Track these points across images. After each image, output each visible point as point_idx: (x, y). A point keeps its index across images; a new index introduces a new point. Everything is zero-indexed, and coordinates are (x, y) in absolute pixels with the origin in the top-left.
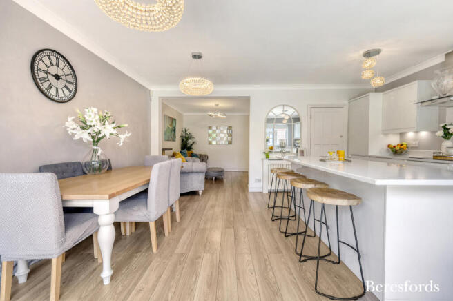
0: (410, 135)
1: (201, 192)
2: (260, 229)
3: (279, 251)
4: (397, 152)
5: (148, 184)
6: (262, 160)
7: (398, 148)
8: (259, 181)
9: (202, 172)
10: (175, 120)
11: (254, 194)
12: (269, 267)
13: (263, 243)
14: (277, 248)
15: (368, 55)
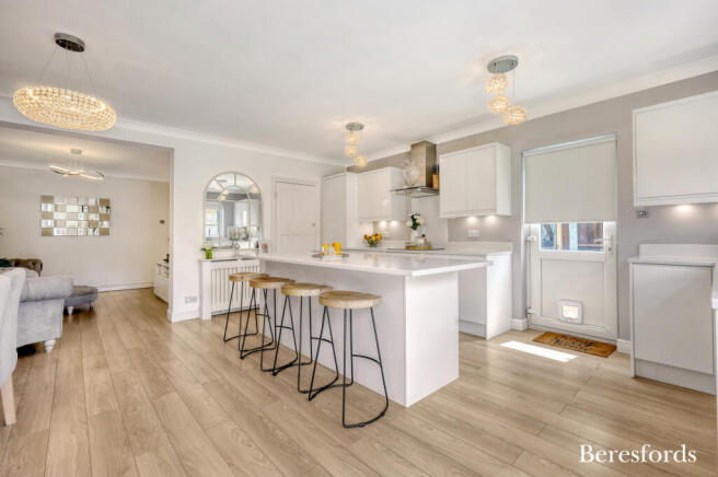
0: (383, 224)
1: (50, 344)
2: (227, 377)
3: (275, 398)
4: (373, 242)
6: (200, 262)
7: (374, 238)
8: (194, 299)
9: (55, 298)
11: (184, 323)
12: (271, 425)
13: (242, 395)
14: (269, 394)
15: (351, 127)
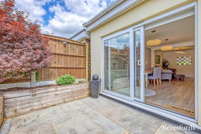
1: (170, 80)
5: (153, 72)
9: (170, 73)
10: (160, 56)
